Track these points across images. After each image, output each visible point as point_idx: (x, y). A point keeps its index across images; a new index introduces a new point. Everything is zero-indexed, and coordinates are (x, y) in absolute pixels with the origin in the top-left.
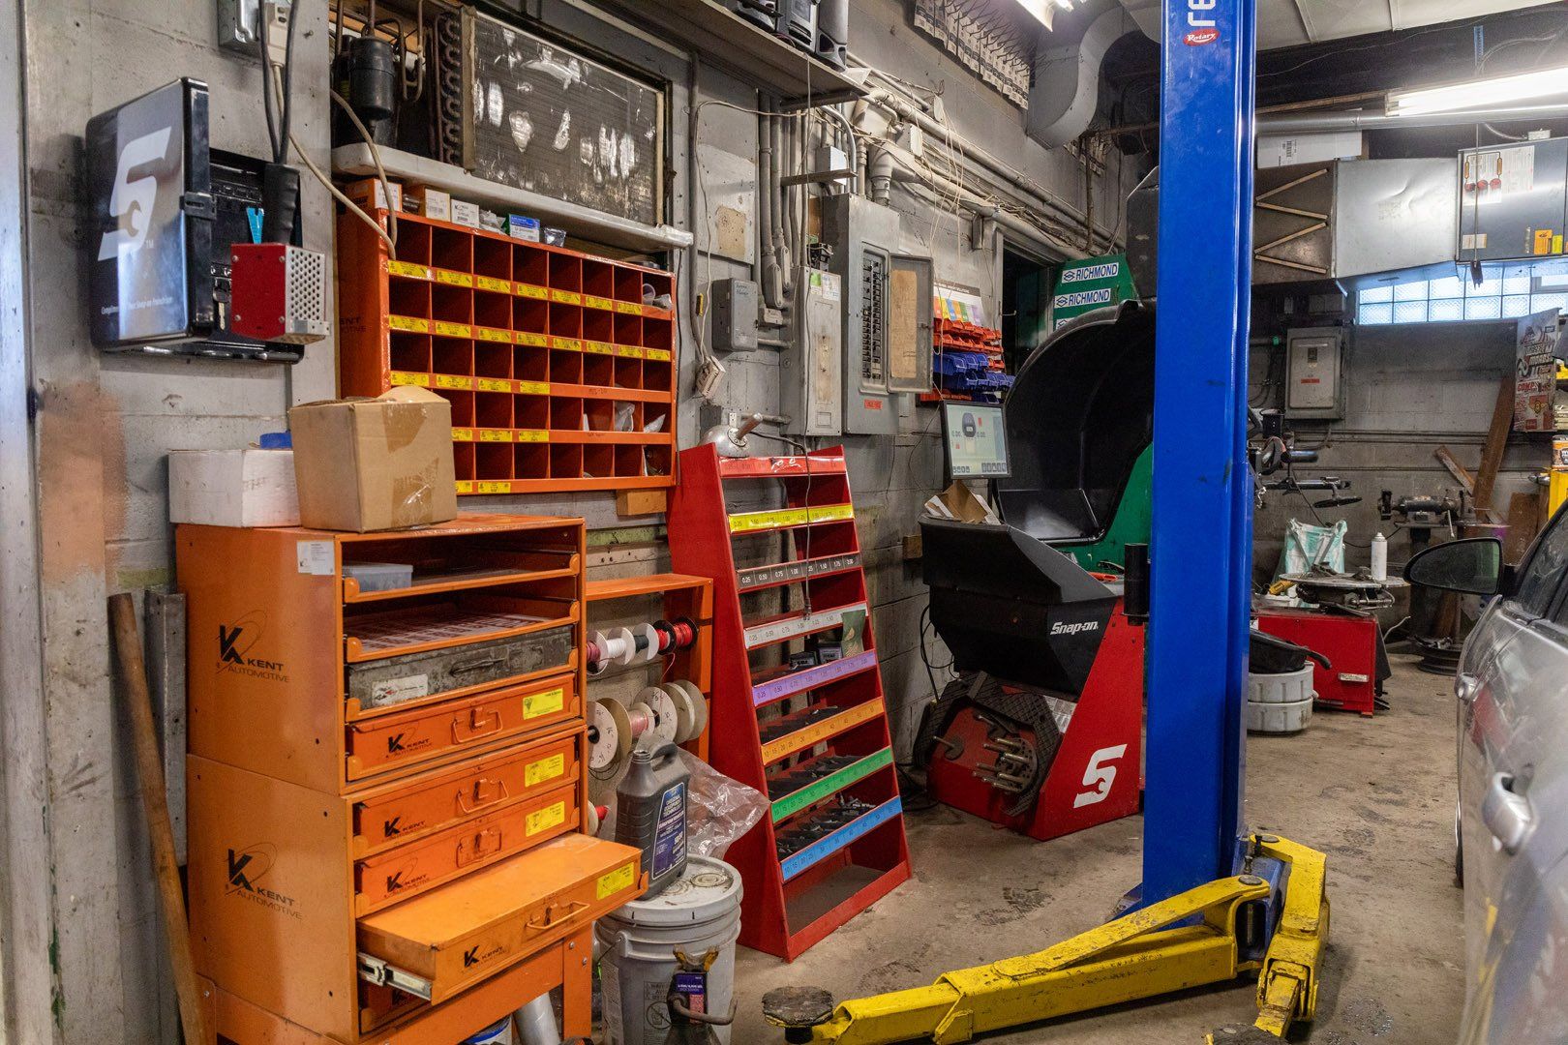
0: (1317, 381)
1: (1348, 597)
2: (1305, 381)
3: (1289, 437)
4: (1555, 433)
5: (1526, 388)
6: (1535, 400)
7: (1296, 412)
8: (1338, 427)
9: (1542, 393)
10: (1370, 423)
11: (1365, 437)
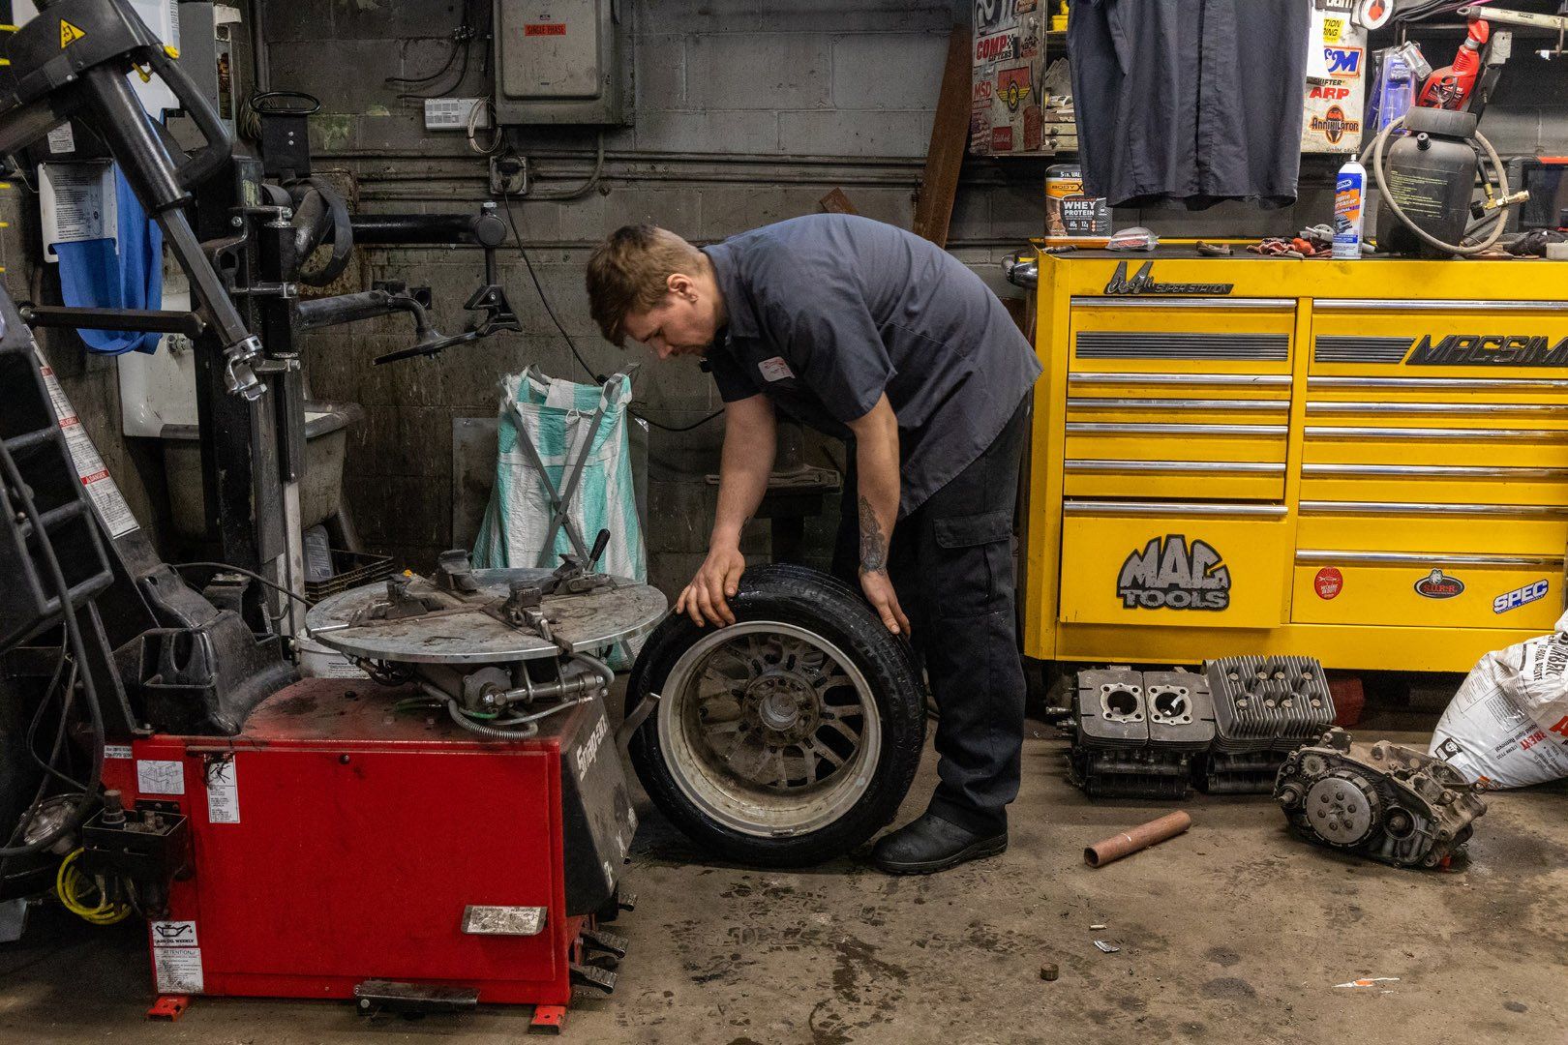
0: (559, 30)
1: (473, 684)
2: (533, 30)
3: (516, 169)
4: (1050, 160)
5: (991, 49)
6: (1009, 80)
7: (520, 107)
8: (620, 145)
9: (1023, 62)
10: (687, 136)
11: (677, 169)
